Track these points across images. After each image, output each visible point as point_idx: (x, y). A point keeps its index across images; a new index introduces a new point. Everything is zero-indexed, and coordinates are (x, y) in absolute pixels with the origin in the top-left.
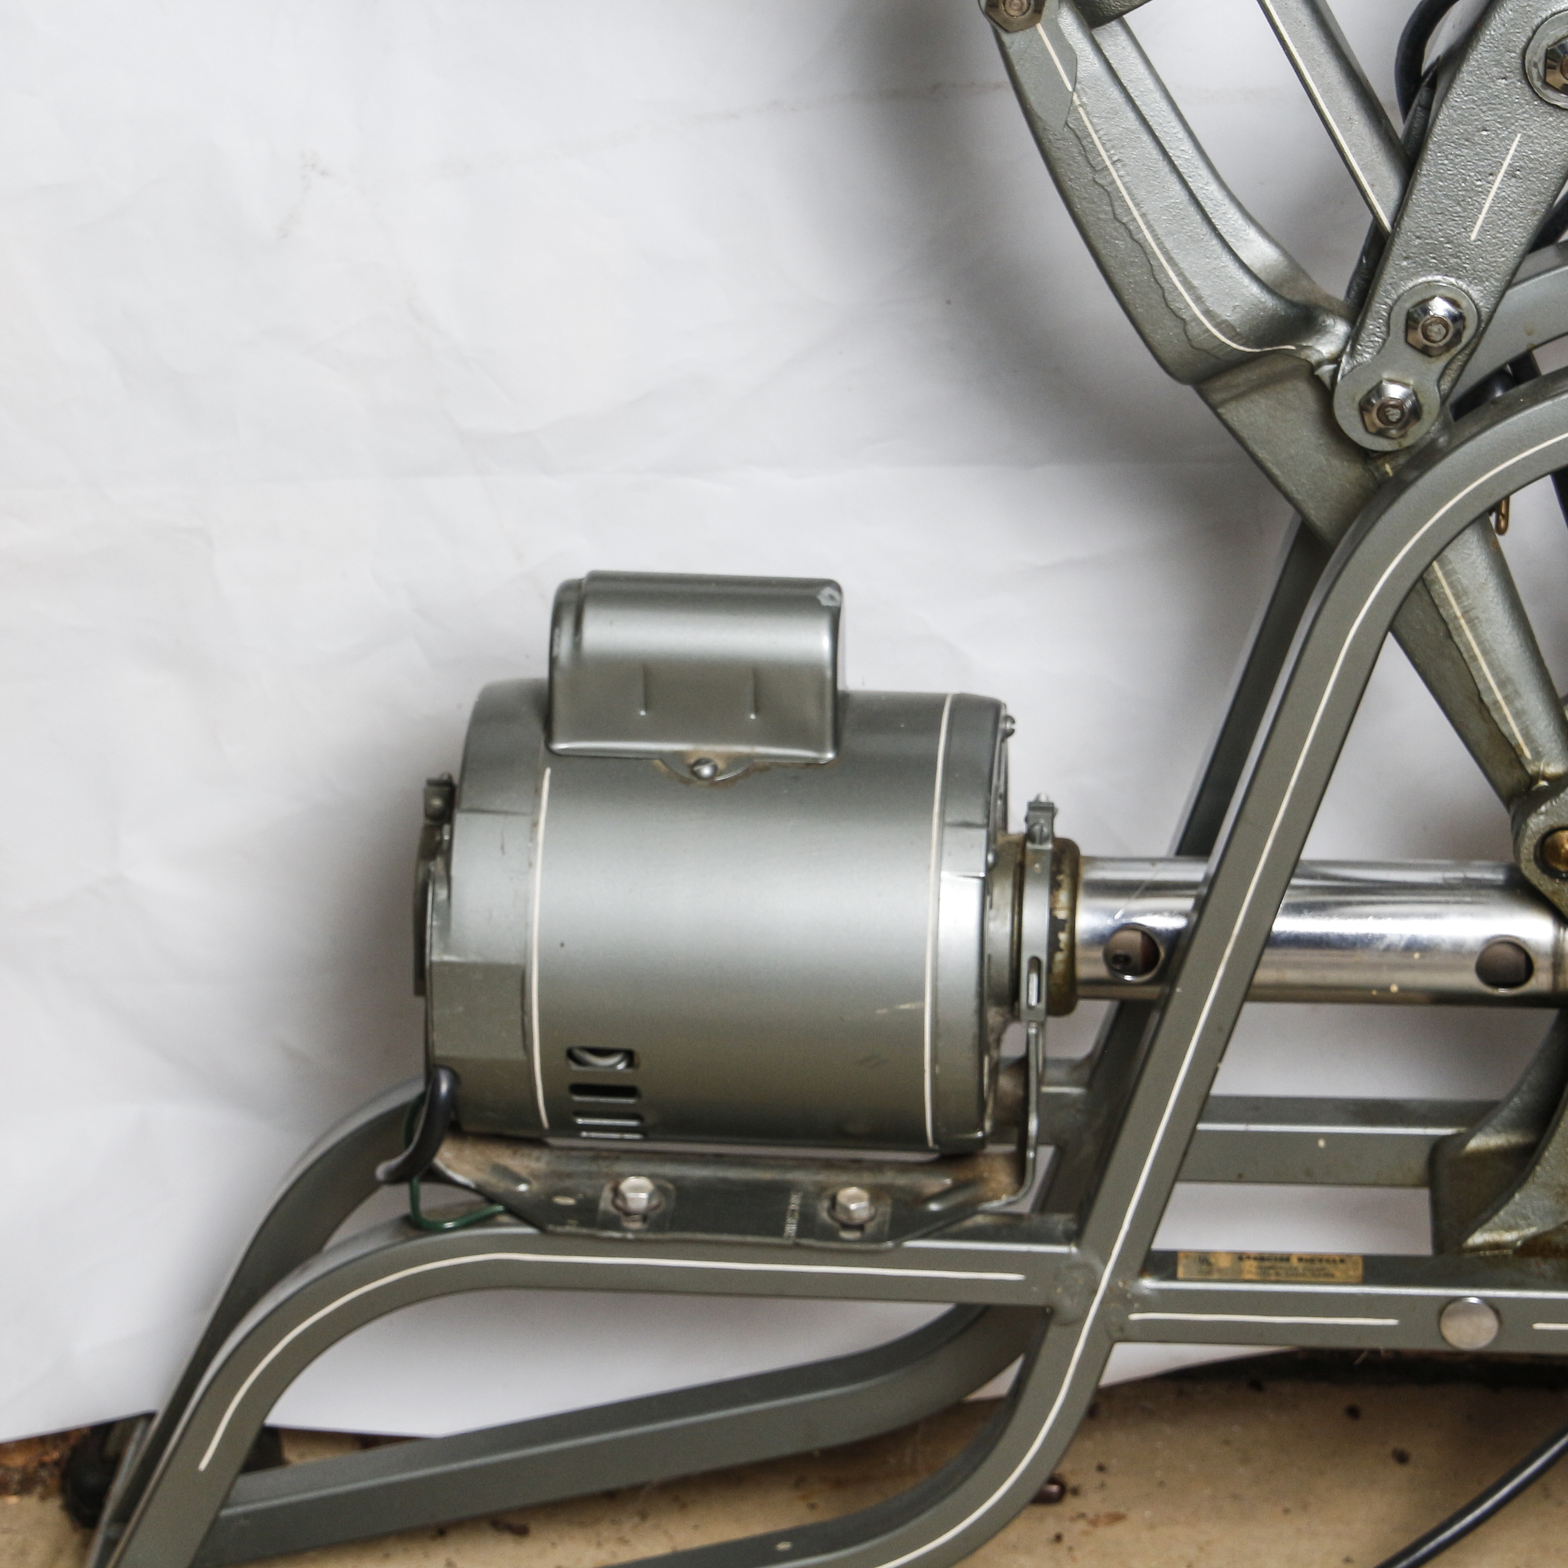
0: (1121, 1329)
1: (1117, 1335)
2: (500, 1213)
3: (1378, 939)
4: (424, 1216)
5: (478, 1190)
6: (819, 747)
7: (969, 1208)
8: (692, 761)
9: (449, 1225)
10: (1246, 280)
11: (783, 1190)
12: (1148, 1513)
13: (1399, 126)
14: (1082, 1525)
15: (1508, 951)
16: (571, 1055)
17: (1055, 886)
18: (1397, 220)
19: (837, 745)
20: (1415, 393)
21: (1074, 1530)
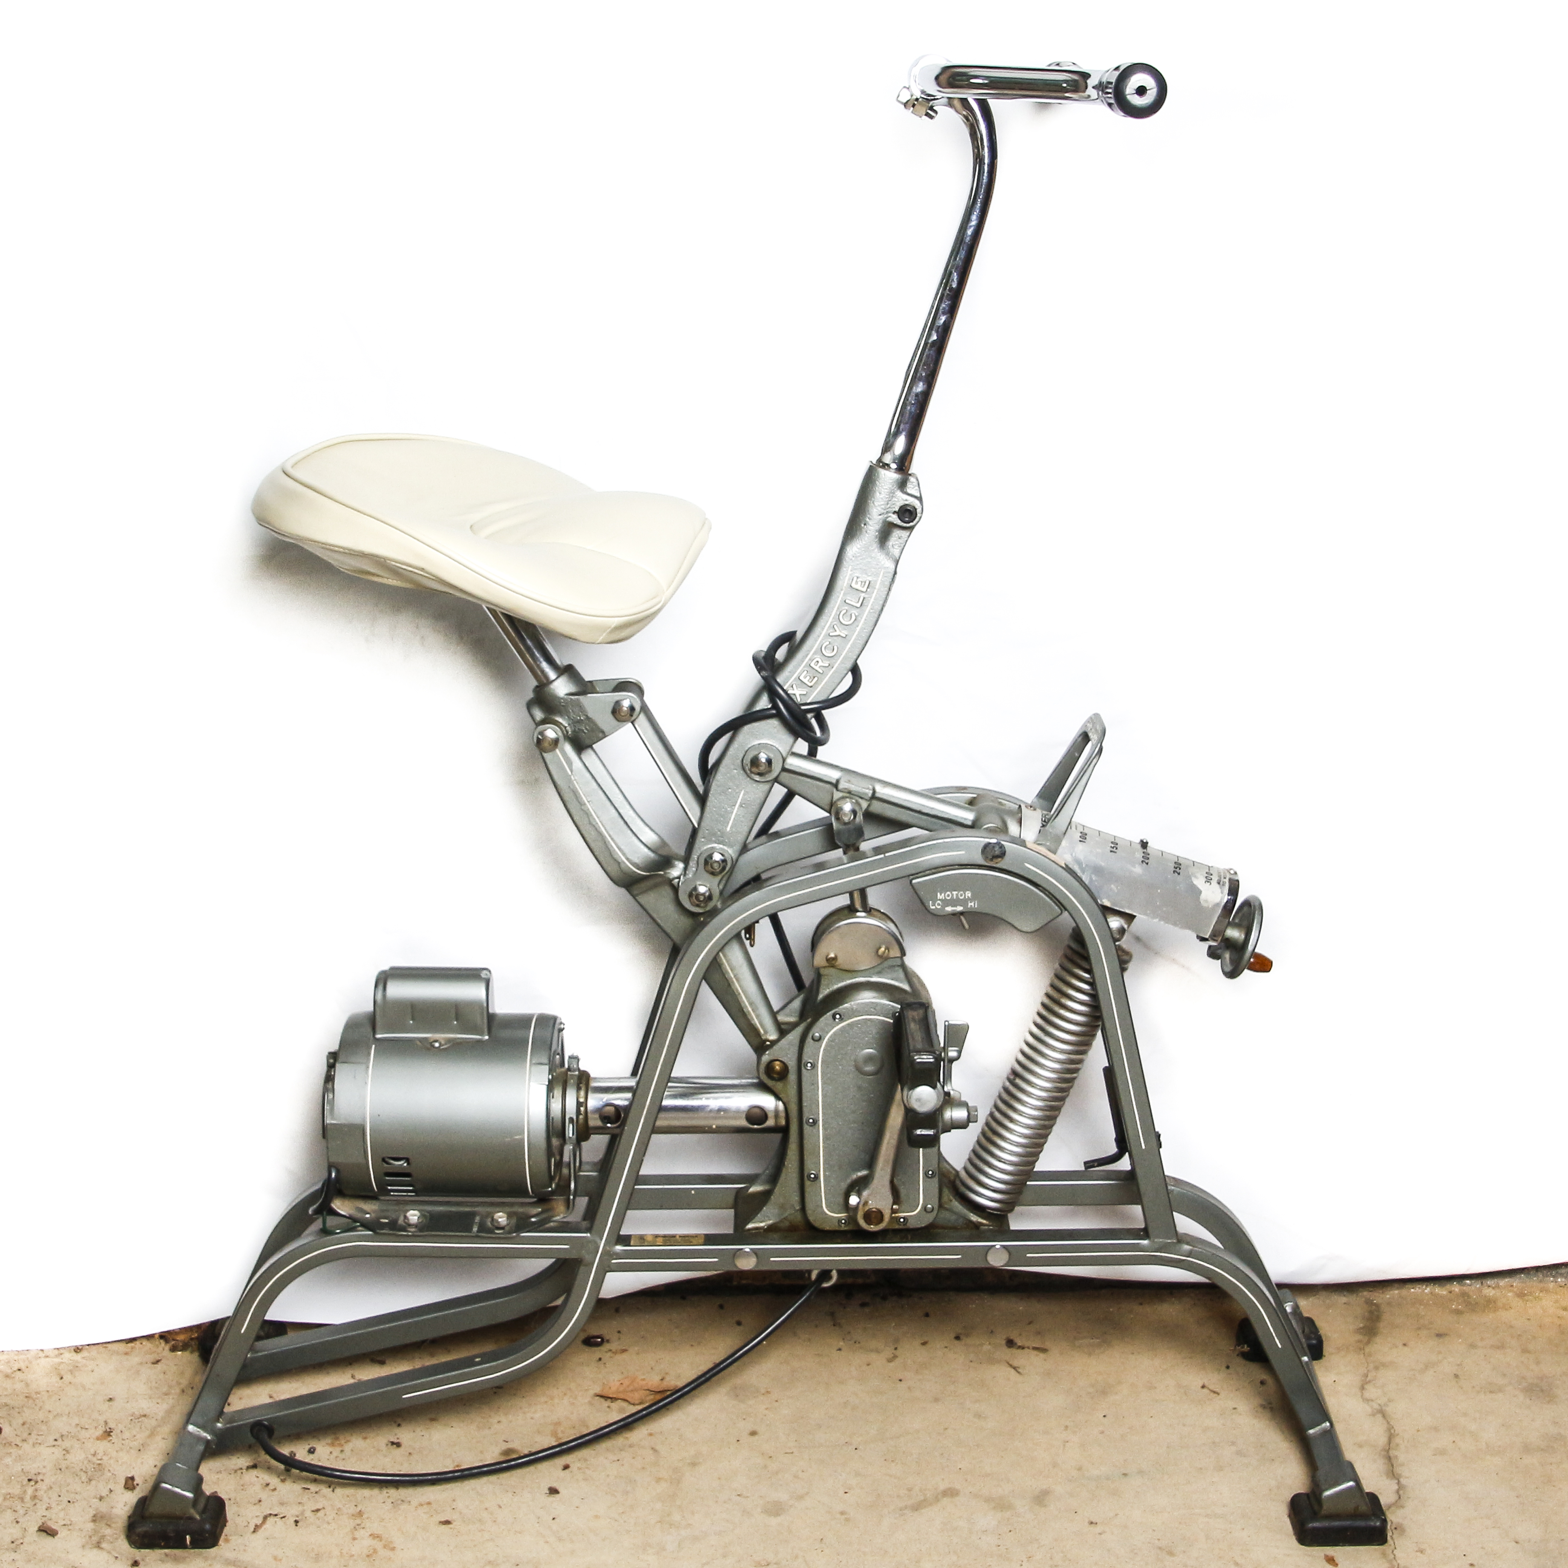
0: (609, 1266)
1: (607, 1269)
2: (358, 1226)
3: (707, 1106)
4: (329, 1228)
5: (350, 1217)
6: (482, 1034)
7: (548, 1220)
8: (432, 1040)
9: (338, 1231)
10: (642, 847)
11: (473, 1215)
12: (636, 1349)
13: (701, 789)
14: (609, 1354)
15: (757, 1110)
16: (384, 1160)
17: (579, 1089)
18: (699, 824)
19: (489, 1034)
20: (709, 889)
21: (606, 1357)
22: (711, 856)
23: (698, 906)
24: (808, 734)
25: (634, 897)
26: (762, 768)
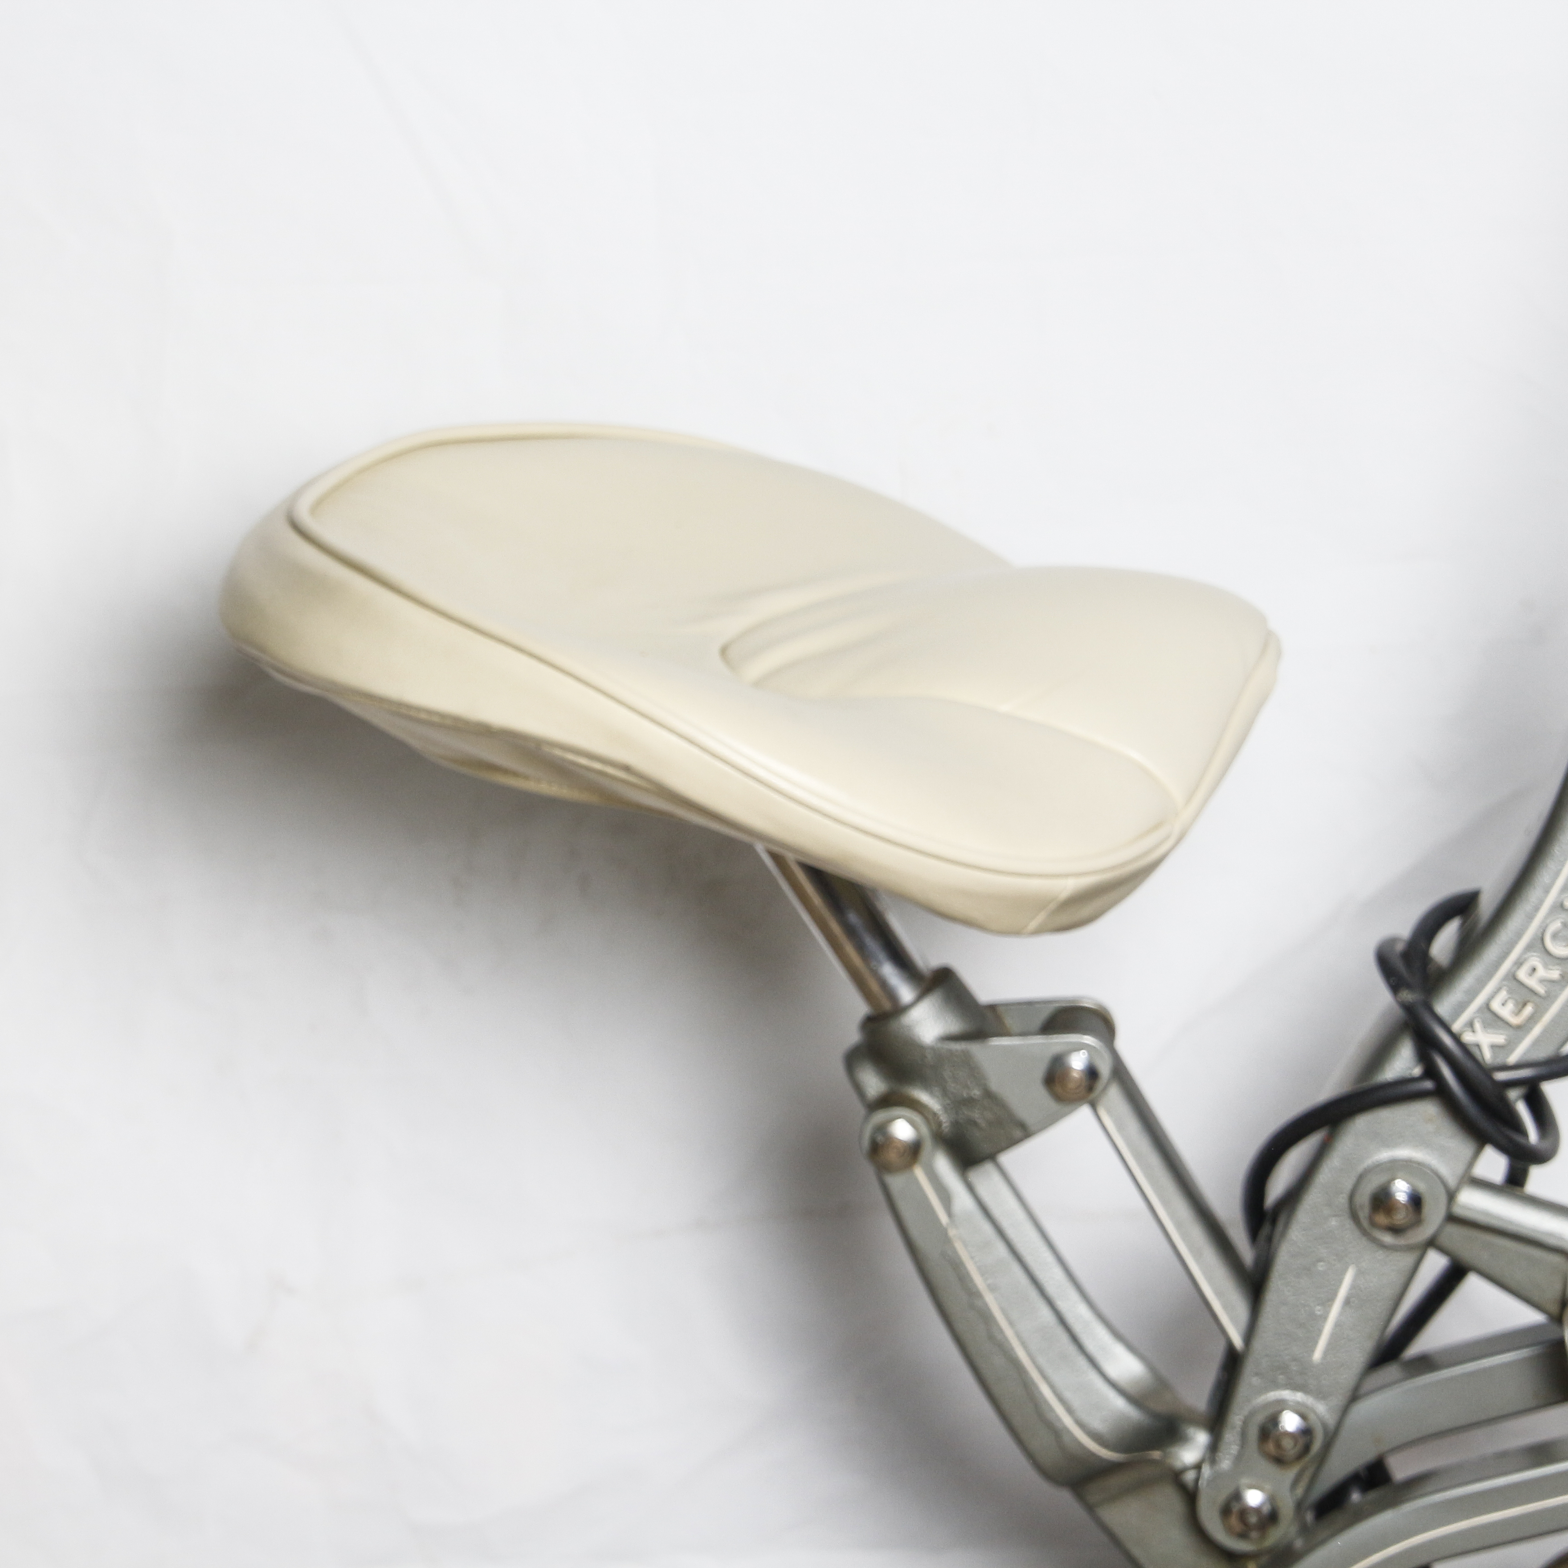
10: (1112, 1392)
18: (1246, 1343)
20: (1271, 1498)
22: (1274, 1420)
23: (1243, 1536)
24: (1511, 1140)
25: (1090, 1509)
26: (1400, 1218)
